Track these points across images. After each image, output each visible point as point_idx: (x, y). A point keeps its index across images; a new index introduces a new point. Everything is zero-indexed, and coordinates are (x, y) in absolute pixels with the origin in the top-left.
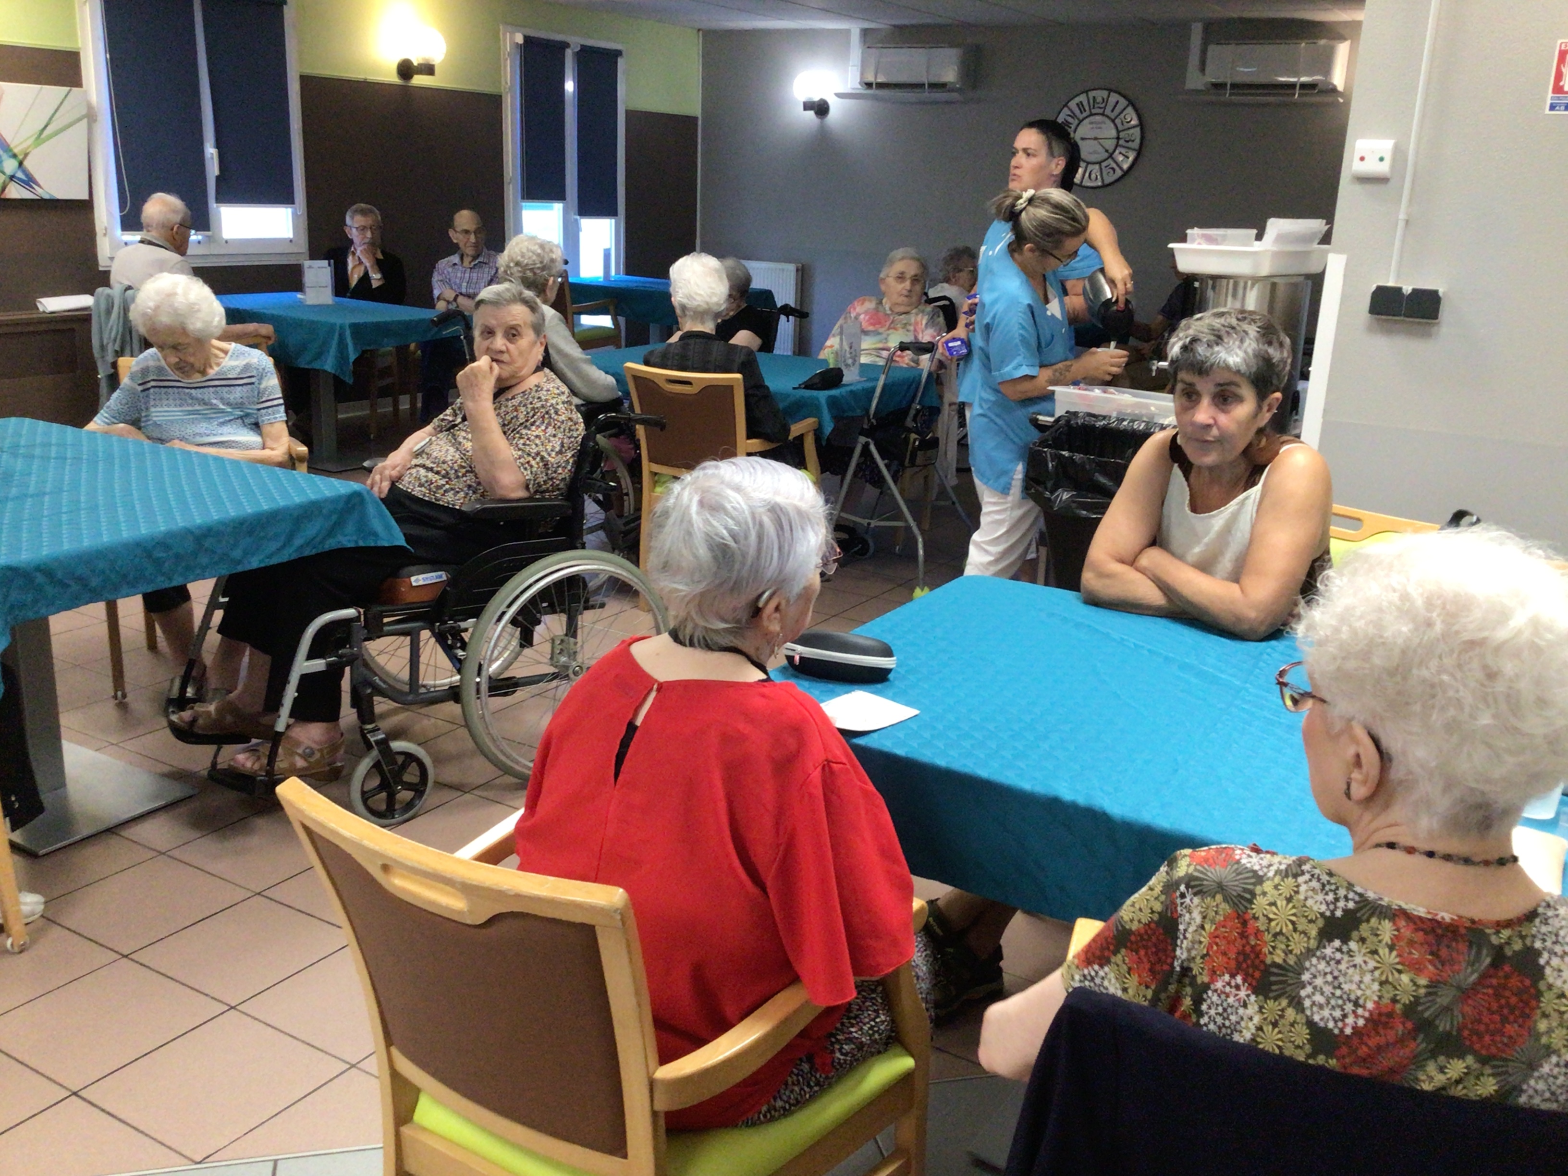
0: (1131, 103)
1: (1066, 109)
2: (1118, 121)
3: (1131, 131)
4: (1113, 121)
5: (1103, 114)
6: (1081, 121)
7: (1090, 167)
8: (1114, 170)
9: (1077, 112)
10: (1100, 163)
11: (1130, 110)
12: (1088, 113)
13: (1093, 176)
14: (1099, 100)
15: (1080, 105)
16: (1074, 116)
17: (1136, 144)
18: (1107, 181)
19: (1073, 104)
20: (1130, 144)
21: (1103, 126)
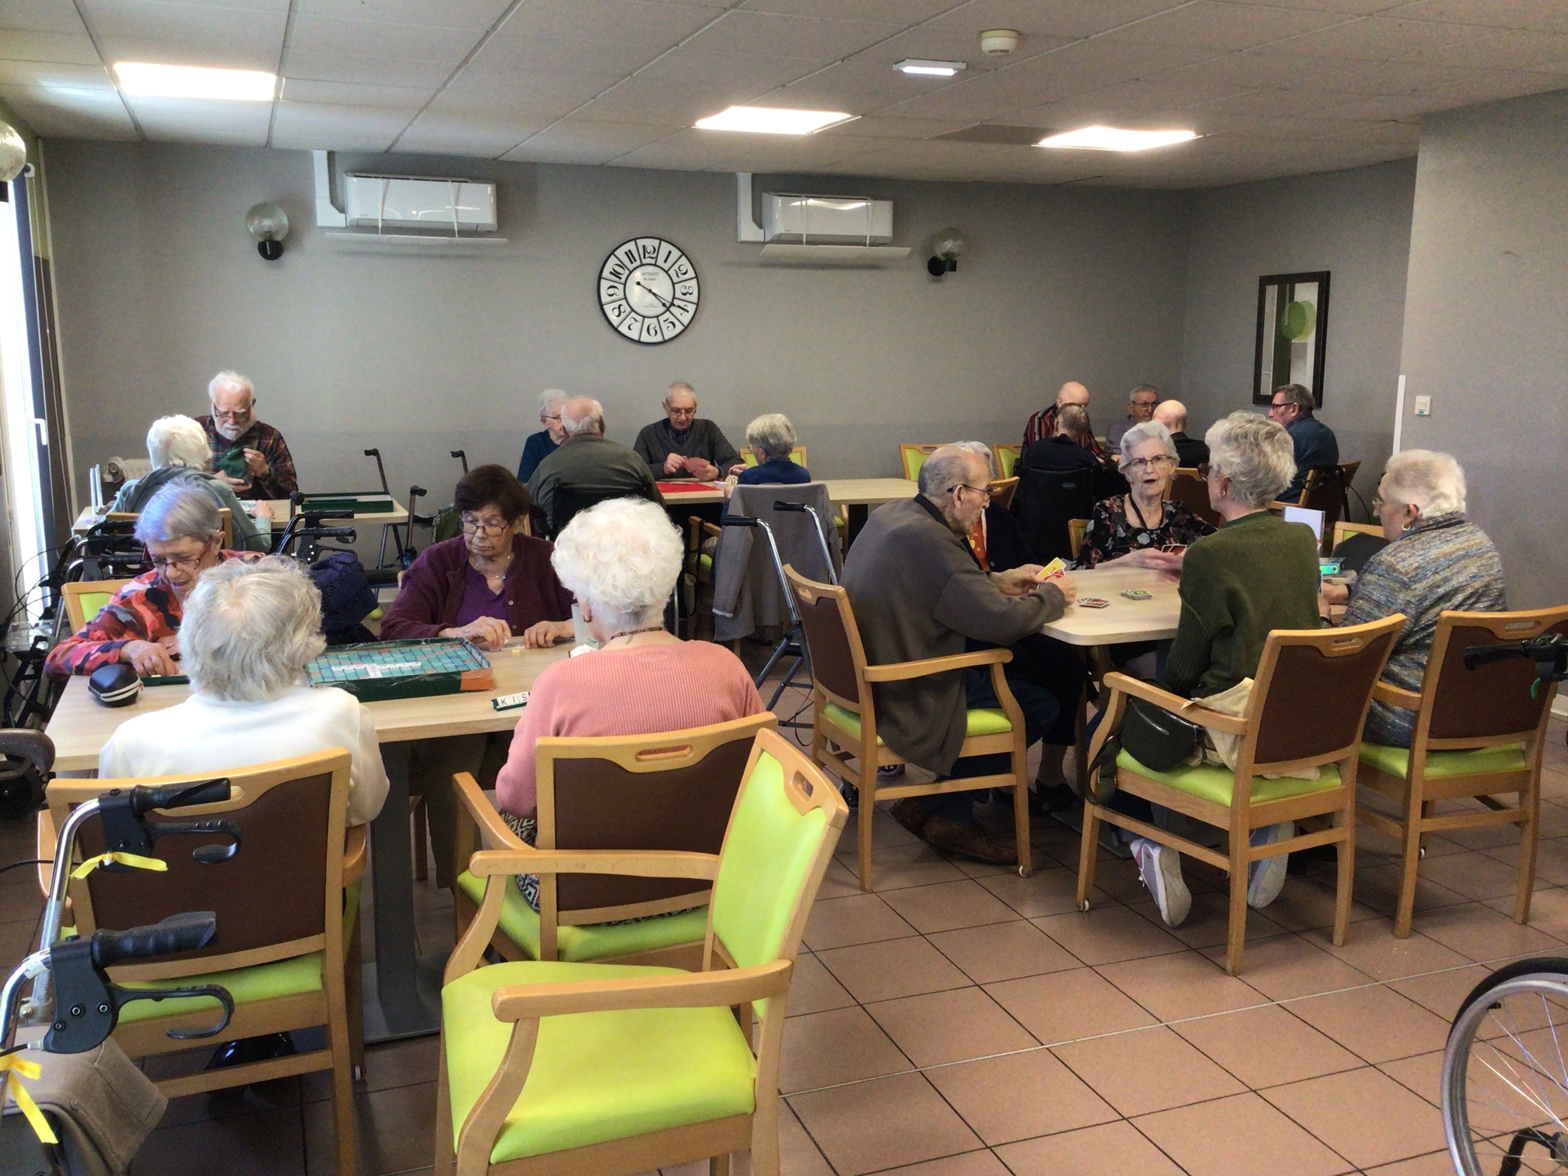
0: (683, 254)
1: (613, 258)
2: (672, 272)
3: (687, 284)
4: (667, 272)
5: (655, 265)
6: (631, 272)
7: (647, 322)
8: (673, 324)
9: (625, 259)
10: (657, 317)
11: (684, 260)
12: (638, 263)
13: (652, 332)
14: (650, 249)
15: (629, 254)
17: (694, 298)
18: (667, 337)
19: (620, 253)
20: (688, 297)
21: (655, 277)
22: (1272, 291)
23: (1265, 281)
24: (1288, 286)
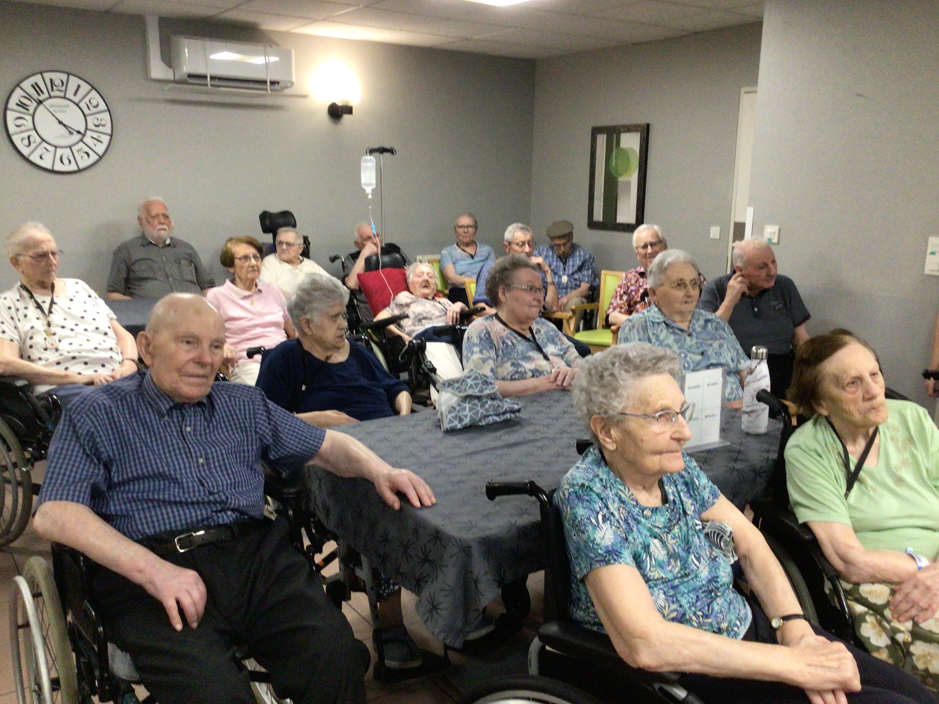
0: (93, 88)
1: (18, 90)
2: (83, 105)
3: (99, 116)
4: (77, 105)
5: (65, 98)
6: (39, 104)
7: (59, 152)
8: (88, 154)
9: (32, 91)
10: (70, 147)
11: (94, 93)
12: (46, 95)
13: (66, 161)
14: (57, 82)
15: (35, 87)
16: (29, 97)
17: (108, 129)
18: (81, 166)
19: (27, 85)
20: (101, 129)
21: (66, 109)
22: (602, 140)
23: (596, 131)
24: (615, 136)
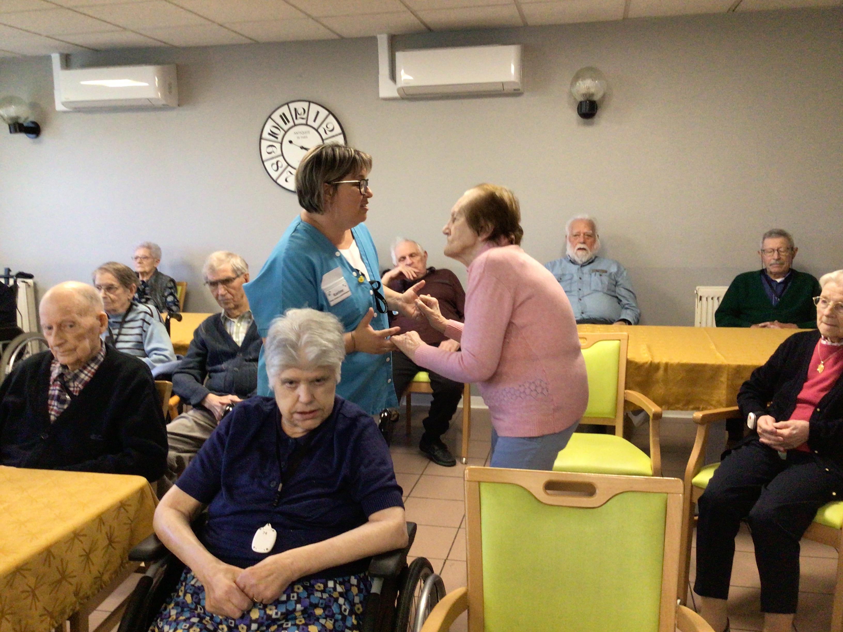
0: (330, 112)
1: (270, 122)
2: (321, 131)
3: (334, 139)
4: (317, 130)
5: (307, 124)
6: (286, 132)
9: (280, 121)
11: (331, 118)
12: (291, 124)
14: (300, 111)
15: (283, 117)
16: (278, 127)
19: (276, 116)
21: (308, 135)
